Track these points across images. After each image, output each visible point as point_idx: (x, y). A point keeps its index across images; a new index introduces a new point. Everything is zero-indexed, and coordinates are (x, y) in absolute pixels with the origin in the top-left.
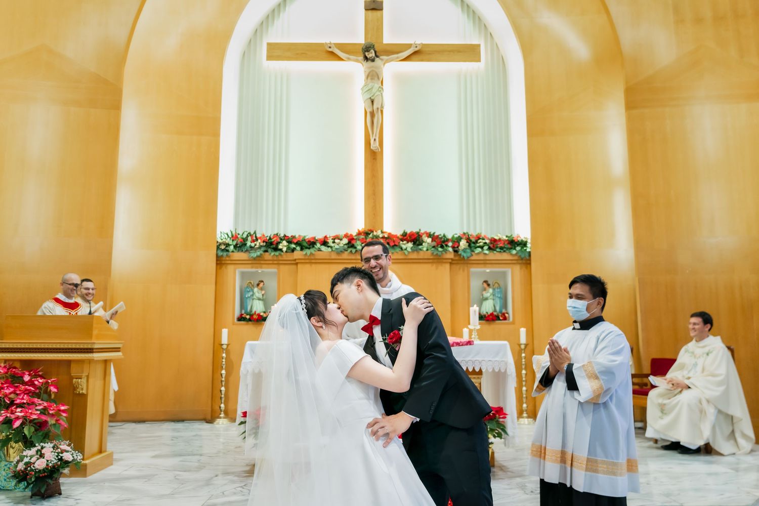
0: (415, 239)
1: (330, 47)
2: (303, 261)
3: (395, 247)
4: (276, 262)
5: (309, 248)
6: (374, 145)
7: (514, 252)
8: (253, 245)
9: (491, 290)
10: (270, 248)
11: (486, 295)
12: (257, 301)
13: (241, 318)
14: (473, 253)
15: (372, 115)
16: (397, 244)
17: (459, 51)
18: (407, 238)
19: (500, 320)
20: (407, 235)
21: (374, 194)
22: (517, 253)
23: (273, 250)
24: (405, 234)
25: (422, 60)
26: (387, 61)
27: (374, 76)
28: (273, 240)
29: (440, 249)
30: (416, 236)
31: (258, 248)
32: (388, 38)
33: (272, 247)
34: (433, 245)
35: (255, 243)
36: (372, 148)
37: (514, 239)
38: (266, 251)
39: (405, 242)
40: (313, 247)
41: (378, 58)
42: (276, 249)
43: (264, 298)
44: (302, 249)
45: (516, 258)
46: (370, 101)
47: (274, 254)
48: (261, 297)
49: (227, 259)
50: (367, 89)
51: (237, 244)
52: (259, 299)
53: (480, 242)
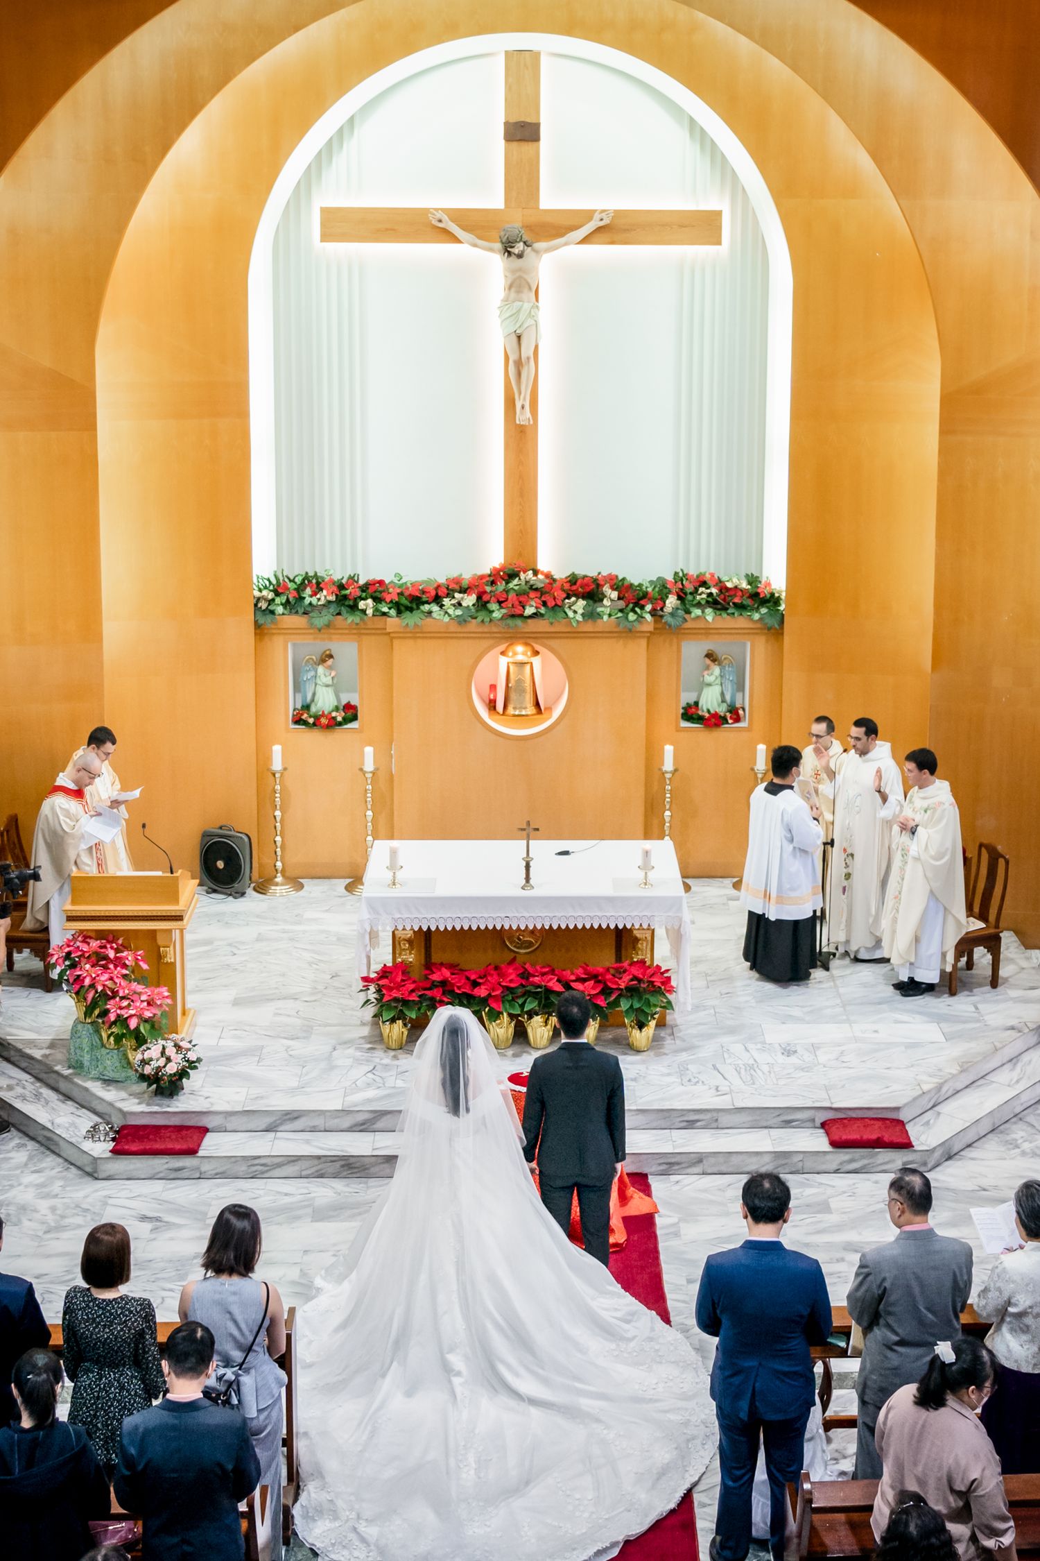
0: (590, 590)
1: (440, 221)
2: (401, 635)
3: (556, 607)
4: (355, 631)
5: (411, 610)
6: (523, 417)
7: (756, 616)
8: (314, 600)
9: (716, 670)
10: (343, 605)
11: (708, 679)
12: (324, 688)
13: (298, 721)
14: (687, 616)
15: (519, 364)
16: (559, 603)
17: (681, 226)
18: (577, 589)
19: (727, 723)
20: (578, 583)
21: (522, 495)
22: (761, 619)
23: (349, 610)
24: (573, 580)
25: (612, 243)
26: (548, 250)
27: (520, 286)
28: (347, 592)
29: (632, 617)
30: (591, 587)
31: (324, 605)
32: (550, 199)
33: (347, 603)
34: (620, 608)
35: (318, 596)
36: (518, 422)
37: (759, 591)
38: (339, 614)
39: (573, 599)
40: (418, 608)
41: (530, 248)
42: (354, 608)
43: (335, 682)
44: (399, 612)
45: (759, 625)
46: (515, 339)
47: (353, 620)
48: (330, 683)
49: (273, 627)
50: (508, 315)
51: (288, 601)
52: (327, 686)
53: (702, 593)
